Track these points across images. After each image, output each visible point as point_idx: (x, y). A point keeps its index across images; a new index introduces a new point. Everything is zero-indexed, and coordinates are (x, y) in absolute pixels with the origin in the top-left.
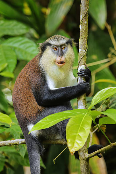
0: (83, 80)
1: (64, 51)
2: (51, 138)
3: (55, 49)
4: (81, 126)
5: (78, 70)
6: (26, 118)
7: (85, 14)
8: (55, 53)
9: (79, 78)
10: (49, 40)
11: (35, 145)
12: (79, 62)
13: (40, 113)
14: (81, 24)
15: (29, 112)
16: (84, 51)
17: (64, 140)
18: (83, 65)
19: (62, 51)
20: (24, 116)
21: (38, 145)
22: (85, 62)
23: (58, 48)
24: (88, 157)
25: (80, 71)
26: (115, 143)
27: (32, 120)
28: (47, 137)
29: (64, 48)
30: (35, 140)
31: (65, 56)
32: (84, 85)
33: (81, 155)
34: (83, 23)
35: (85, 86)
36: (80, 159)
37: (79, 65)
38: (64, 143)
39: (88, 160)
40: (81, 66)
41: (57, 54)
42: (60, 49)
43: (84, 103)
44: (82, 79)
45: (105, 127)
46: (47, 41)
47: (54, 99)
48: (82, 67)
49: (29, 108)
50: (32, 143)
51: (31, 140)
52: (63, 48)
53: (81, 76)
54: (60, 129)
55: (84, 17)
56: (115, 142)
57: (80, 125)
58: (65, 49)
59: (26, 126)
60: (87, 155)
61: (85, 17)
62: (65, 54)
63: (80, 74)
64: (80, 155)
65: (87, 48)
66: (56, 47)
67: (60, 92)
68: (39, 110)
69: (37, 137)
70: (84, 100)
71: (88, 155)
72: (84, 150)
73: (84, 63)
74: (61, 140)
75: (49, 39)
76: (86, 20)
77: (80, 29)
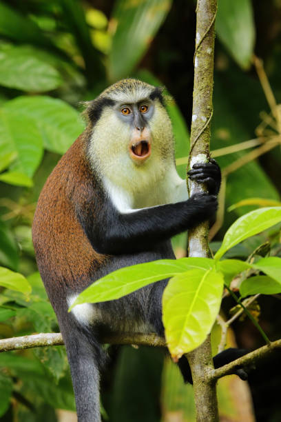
0: (201, 190)
1: (146, 115)
2: (124, 328)
3: (126, 112)
4: (196, 296)
5: (189, 164)
6: (65, 279)
7: (208, 29)
8: (125, 122)
9: (193, 185)
10: (108, 93)
11: (85, 346)
12: (191, 146)
13: (99, 268)
14: (197, 55)
15: (72, 264)
16: (204, 120)
17: (156, 335)
18: (201, 153)
19: (142, 116)
20: (60, 275)
21: (94, 346)
22: (207, 146)
23: (132, 109)
24: (213, 375)
25: (194, 167)
26: (278, 342)
27: (78, 285)
28: (114, 327)
29: (147, 107)
30: (84, 332)
31: (150, 128)
32: (204, 199)
33: (196, 370)
34: (202, 52)
35: (207, 202)
36: (194, 382)
37: (193, 153)
38: (156, 341)
39: (213, 383)
40: (196, 155)
41: (131, 123)
42: (136, 110)
43: (203, 246)
44: (200, 187)
45: (258, 311)
46: (104, 95)
47: (132, 235)
48: (200, 159)
49: (72, 255)
50: (80, 340)
51: (77, 333)
52: (143, 109)
53: (197, 180)
54: (145, 307)
55: (206, 36)
56: (278, 339)
57: (195, 294)
58: (150, 112)
59: (65, 298)
60: (211, 371)
61: (208, 38)
62: (150, 123)
63: (194, 176)
64: (194, 372)
65: (212, 113)
66: (127, 108)
67: (146, 218)
68: (96, 261)
69: (90, 325)
70: (205, 237)
71: (214, 370)
72: (205, 360)
73: (203, 149)
74: (148, 334)
75: (108, 90)
76: (209, 43)
77: (196, 65)
